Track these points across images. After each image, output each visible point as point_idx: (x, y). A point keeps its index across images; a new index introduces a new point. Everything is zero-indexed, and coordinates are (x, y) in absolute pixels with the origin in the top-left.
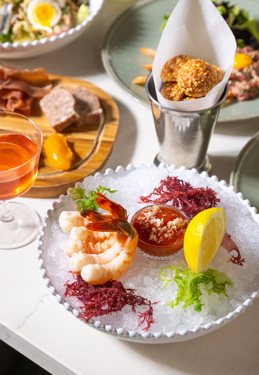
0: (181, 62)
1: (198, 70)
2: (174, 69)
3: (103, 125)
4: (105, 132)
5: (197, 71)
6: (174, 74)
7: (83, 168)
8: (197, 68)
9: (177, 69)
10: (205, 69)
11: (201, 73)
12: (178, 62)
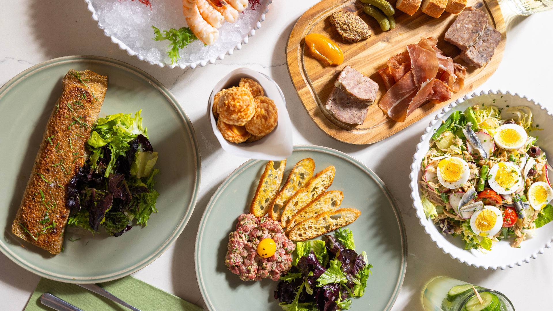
0: (260, 112)
1: (234, 101)
2: (262, 104)
3: (319, 104)
4: (312, 96)
5: (234, 99)
6: (259, 101)
7: (297, 48)
8: (236, 101)
9: (260, 105)
10: (230, 105)
11: (230, 100)
12: (263, 110)
